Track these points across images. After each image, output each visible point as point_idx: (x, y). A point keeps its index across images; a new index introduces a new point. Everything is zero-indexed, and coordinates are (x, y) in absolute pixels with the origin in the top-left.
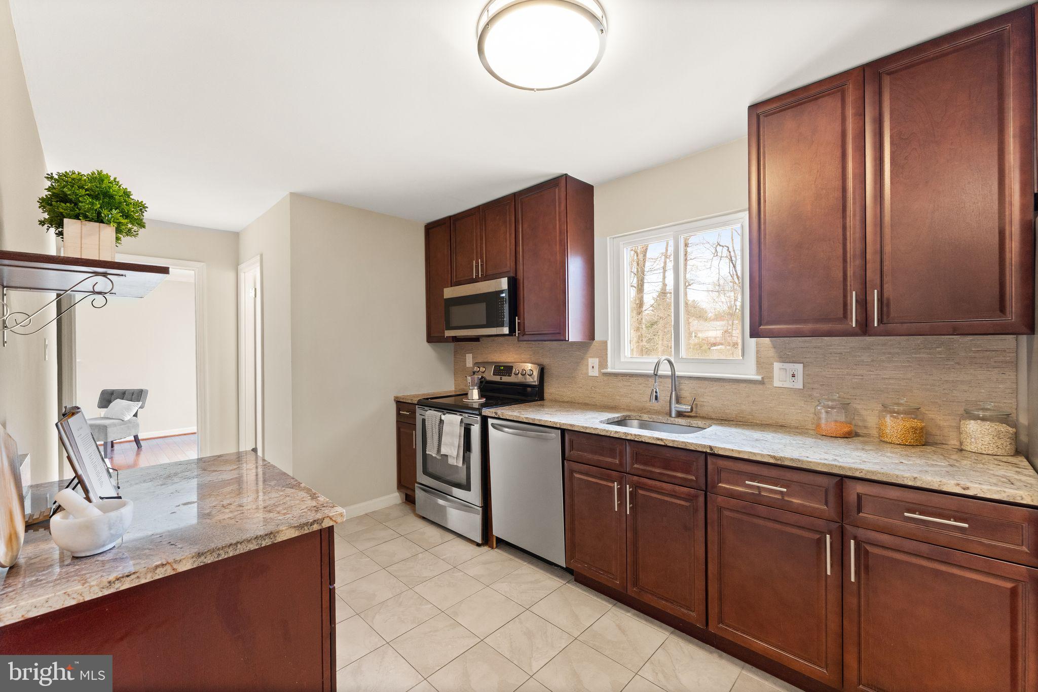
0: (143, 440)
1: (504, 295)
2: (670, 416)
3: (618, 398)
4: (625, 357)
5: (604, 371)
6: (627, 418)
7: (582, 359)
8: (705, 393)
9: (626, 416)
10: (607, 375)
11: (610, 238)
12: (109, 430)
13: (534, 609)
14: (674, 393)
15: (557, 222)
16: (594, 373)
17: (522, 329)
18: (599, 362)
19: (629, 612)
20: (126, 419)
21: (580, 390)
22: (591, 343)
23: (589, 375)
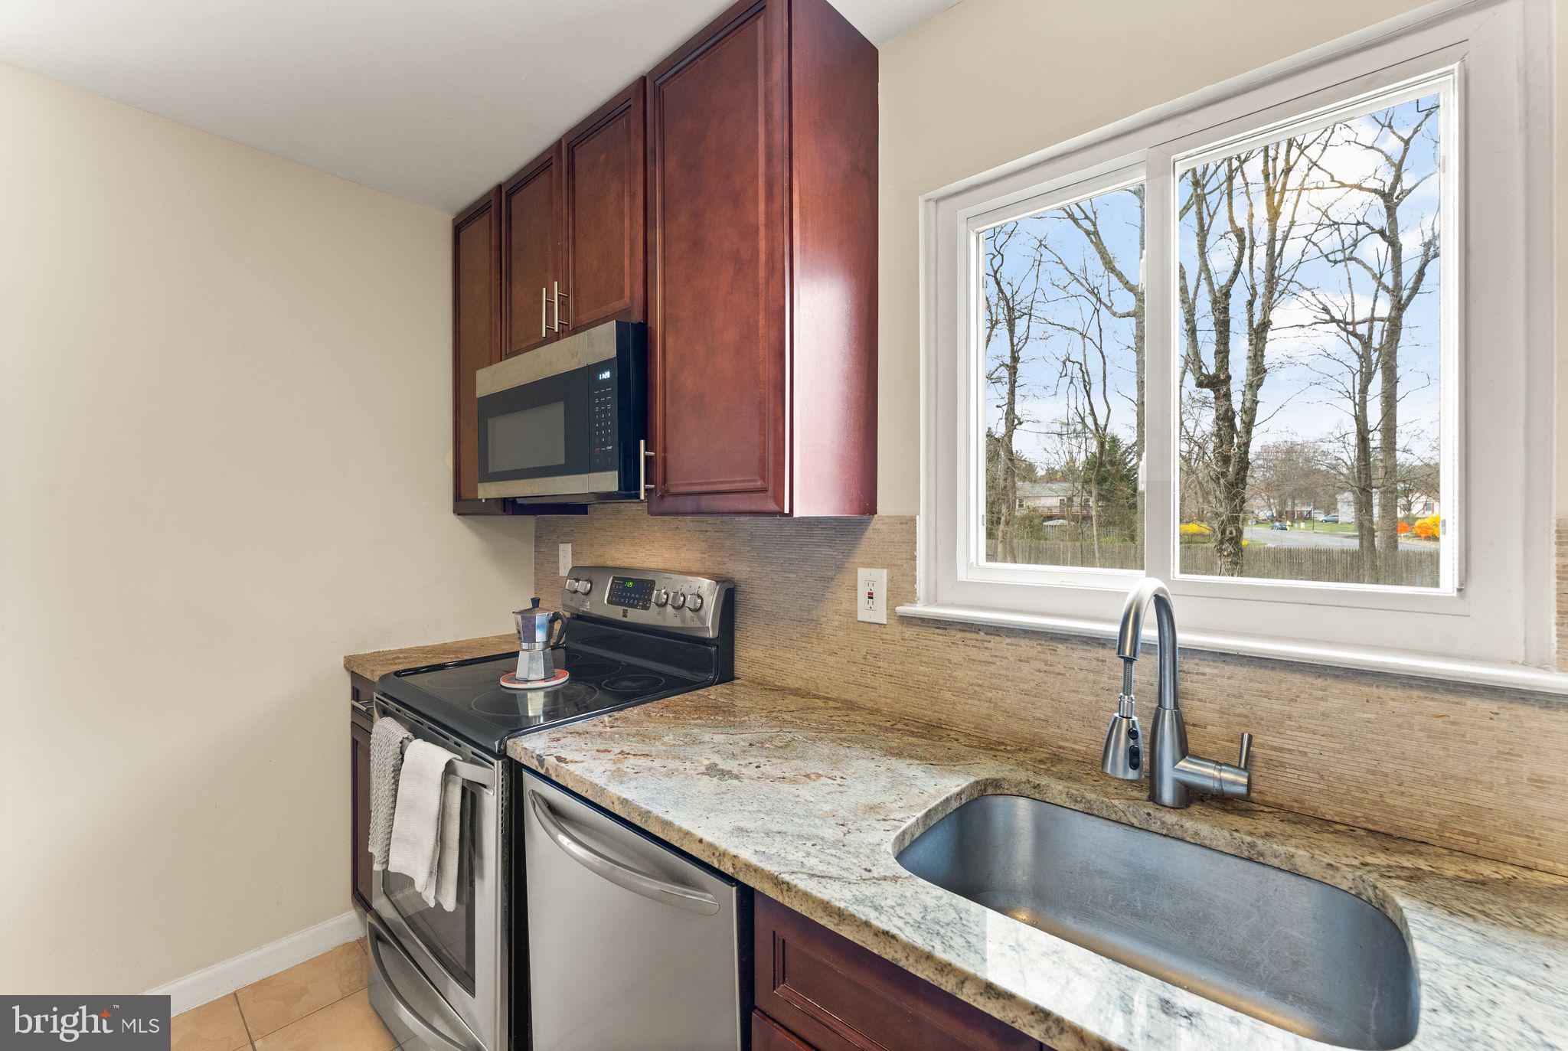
1: (607, 375)
2: (1154, 797)
3: (948, 696)
4: (969, 566)
5: (905, 609)
6: (990, 791)
7: (840, 568)
8: (1290, 718)
10: (914, 621)
11: (927, 201)
15: (761, 130)
16: (875, 613)
17: (659, 476)
18: (891, 580)
21: (832, 660)
22: (867, 523)
23: (859, 619)
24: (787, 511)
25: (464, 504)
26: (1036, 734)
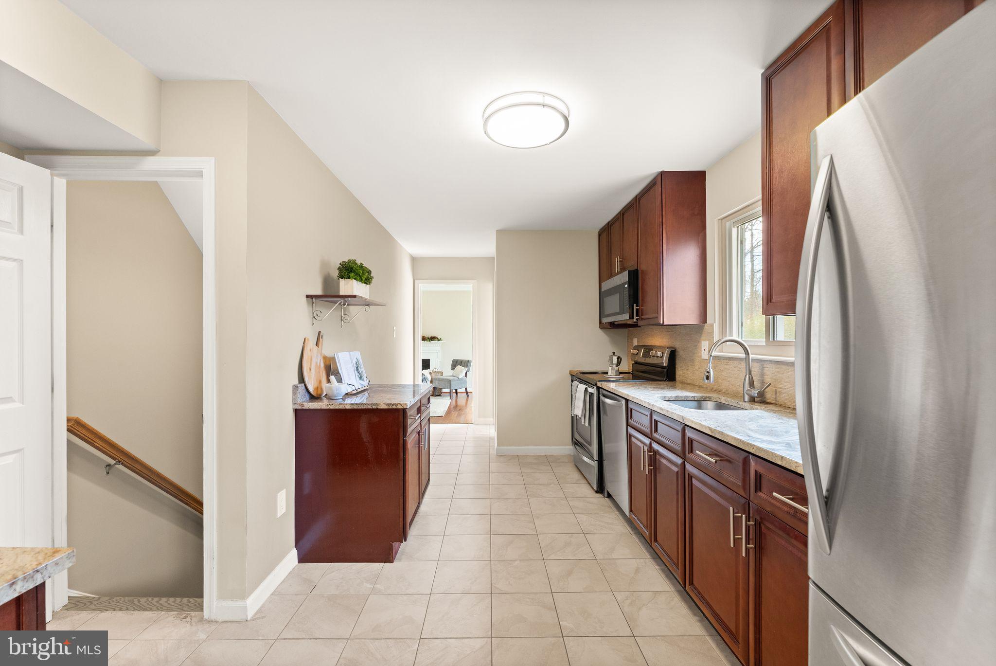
0: (469, 392)
1: (626, 286)
2: (743, 400)
7: (698, 342)
9: (706, 397)
11: (718, 220)
12: (452, 382)
13: (587, 536)
14: (747, 376)
16: (705, 355)
17: (641, 314)
18: (709, 345)
19: (659, 566)
20: (460, 378)
22: (704, 326)
23: (703, 358)
24: (662, 323)
25: (602, 326)
26: (738, 390)
